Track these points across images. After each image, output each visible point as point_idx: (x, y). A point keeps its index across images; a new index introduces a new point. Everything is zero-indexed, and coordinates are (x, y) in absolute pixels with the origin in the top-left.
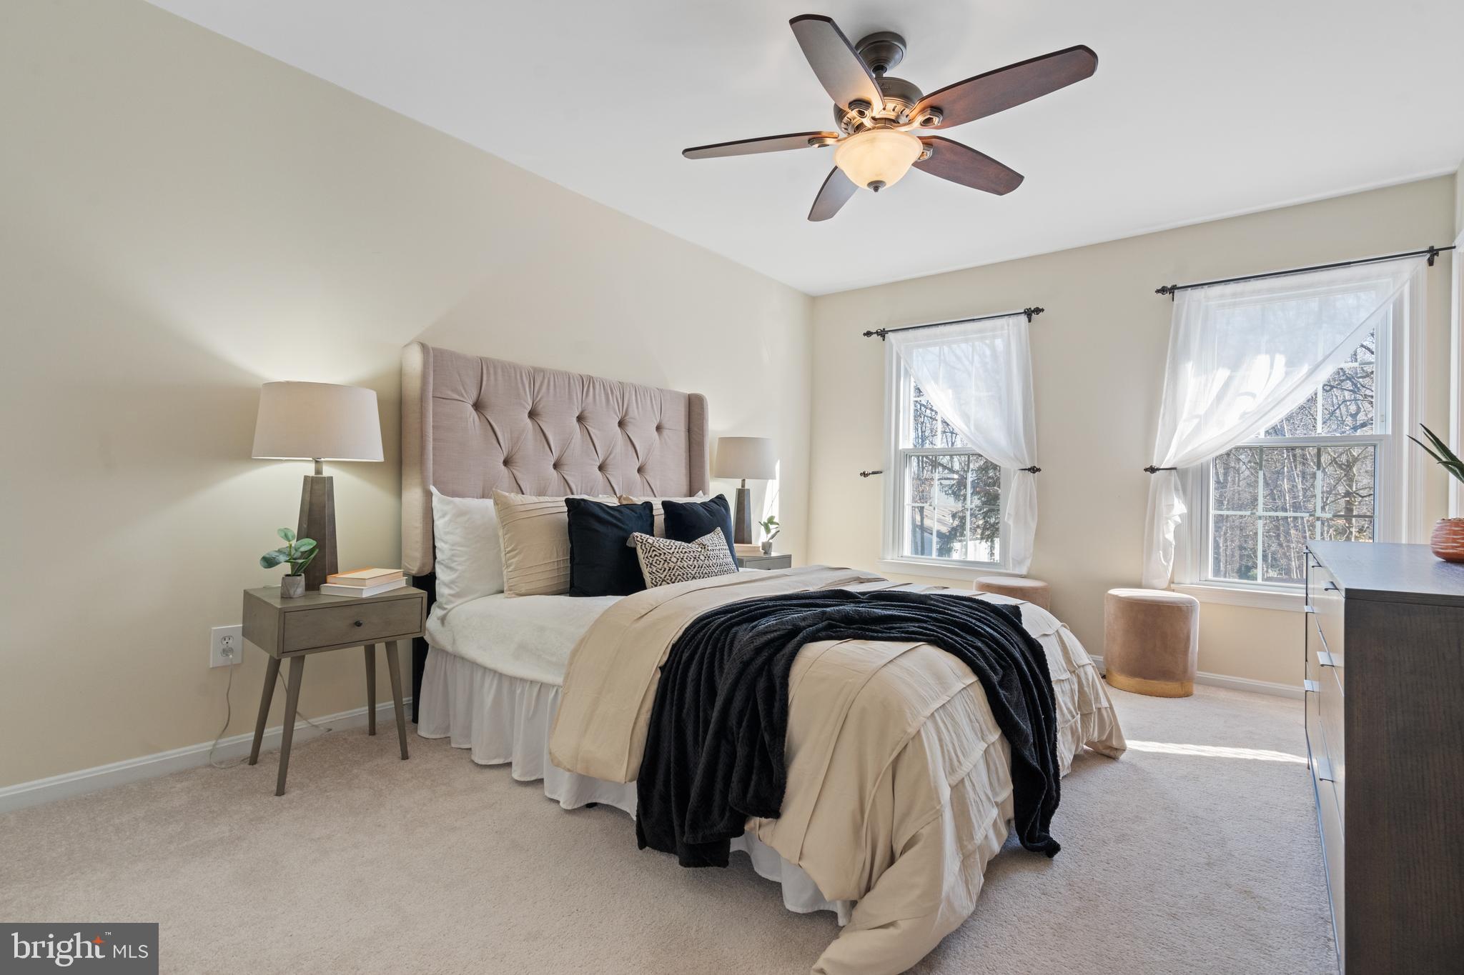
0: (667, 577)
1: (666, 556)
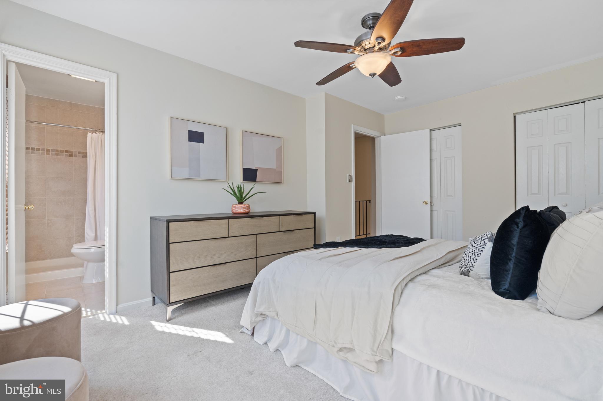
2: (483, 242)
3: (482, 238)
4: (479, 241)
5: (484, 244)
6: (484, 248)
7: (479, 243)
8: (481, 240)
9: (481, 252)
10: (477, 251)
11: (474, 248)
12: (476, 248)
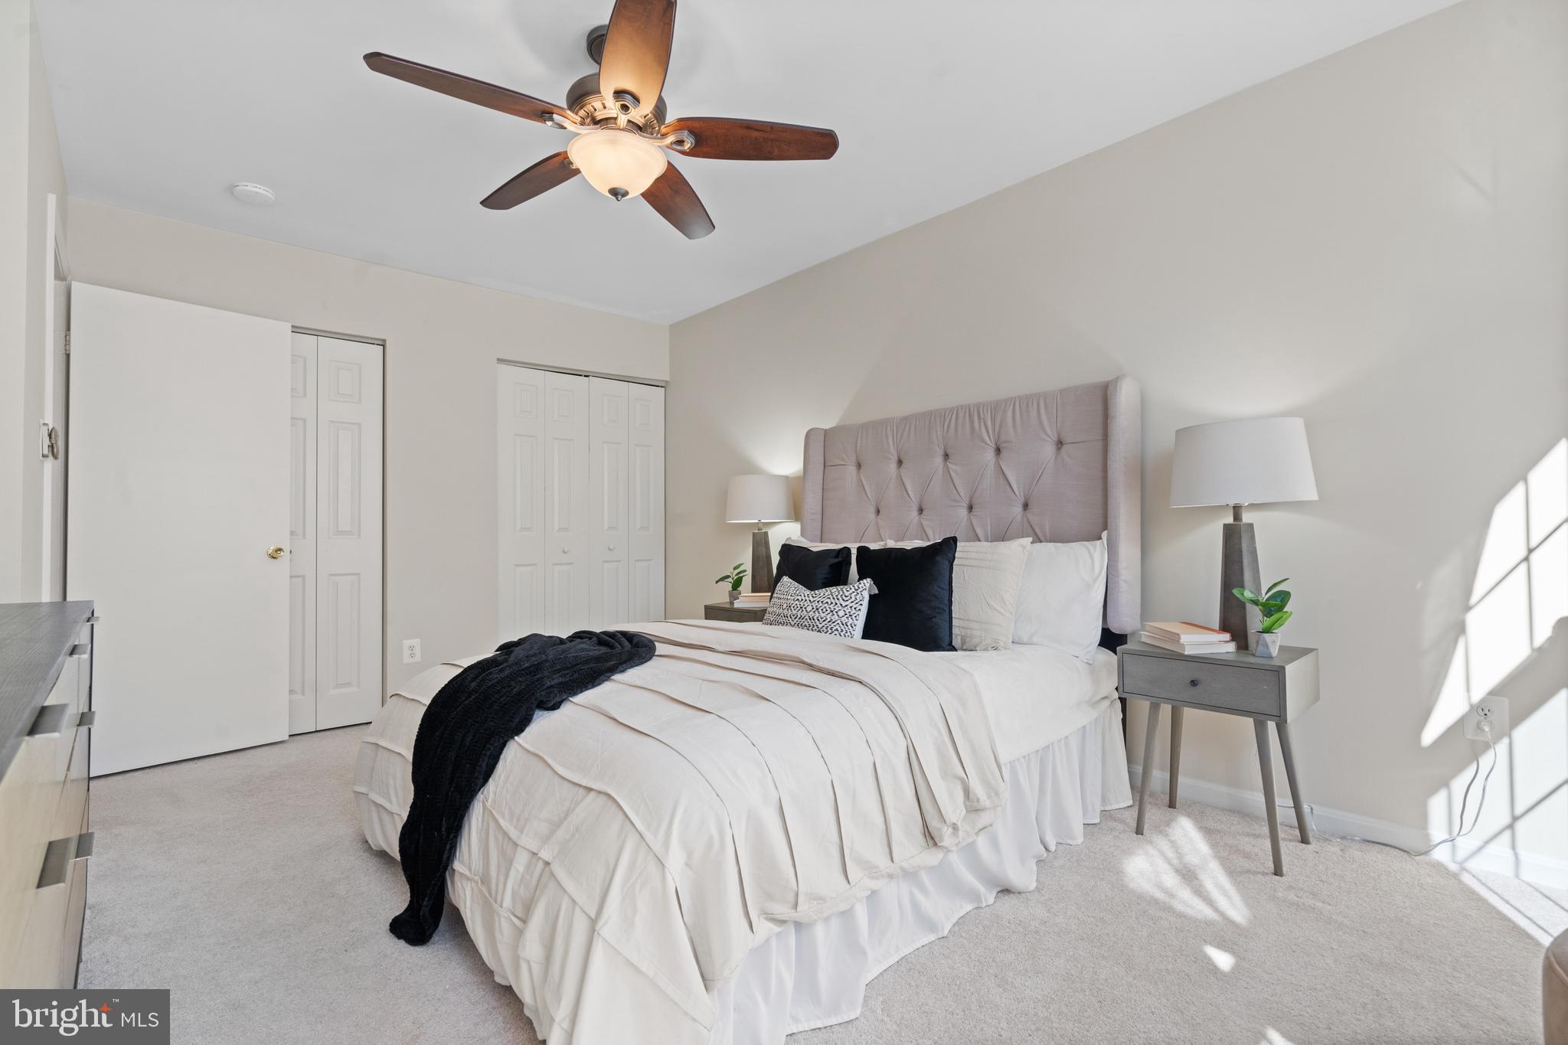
0: (824, 628)
1: (836, 607)
2: (860, 595)
3: (857, 590)
4: (853, 596)
5: (861, 598)
6: (861, 605)
7: (853, 599)
8: (855, 594)
9: (859, 612)
10: (854, 611)
11: (847, 609)
12: (851, 607)
